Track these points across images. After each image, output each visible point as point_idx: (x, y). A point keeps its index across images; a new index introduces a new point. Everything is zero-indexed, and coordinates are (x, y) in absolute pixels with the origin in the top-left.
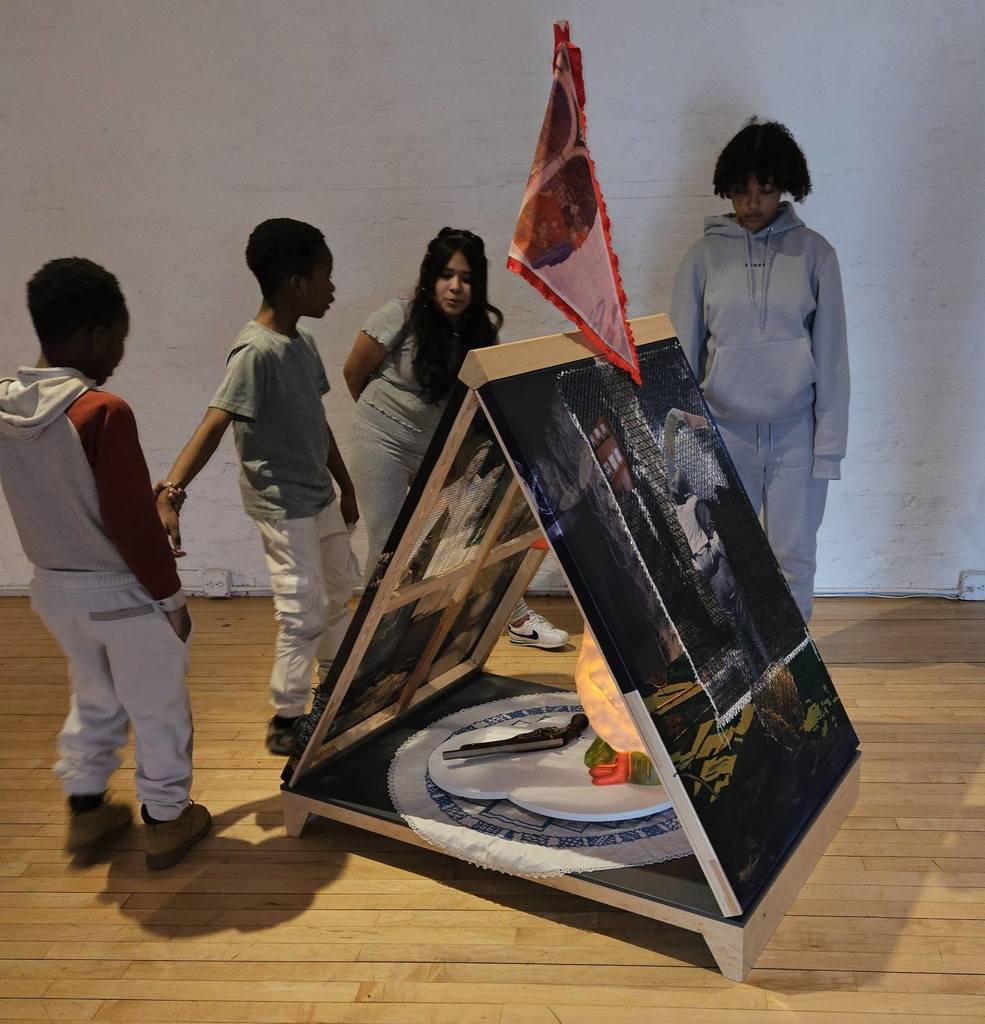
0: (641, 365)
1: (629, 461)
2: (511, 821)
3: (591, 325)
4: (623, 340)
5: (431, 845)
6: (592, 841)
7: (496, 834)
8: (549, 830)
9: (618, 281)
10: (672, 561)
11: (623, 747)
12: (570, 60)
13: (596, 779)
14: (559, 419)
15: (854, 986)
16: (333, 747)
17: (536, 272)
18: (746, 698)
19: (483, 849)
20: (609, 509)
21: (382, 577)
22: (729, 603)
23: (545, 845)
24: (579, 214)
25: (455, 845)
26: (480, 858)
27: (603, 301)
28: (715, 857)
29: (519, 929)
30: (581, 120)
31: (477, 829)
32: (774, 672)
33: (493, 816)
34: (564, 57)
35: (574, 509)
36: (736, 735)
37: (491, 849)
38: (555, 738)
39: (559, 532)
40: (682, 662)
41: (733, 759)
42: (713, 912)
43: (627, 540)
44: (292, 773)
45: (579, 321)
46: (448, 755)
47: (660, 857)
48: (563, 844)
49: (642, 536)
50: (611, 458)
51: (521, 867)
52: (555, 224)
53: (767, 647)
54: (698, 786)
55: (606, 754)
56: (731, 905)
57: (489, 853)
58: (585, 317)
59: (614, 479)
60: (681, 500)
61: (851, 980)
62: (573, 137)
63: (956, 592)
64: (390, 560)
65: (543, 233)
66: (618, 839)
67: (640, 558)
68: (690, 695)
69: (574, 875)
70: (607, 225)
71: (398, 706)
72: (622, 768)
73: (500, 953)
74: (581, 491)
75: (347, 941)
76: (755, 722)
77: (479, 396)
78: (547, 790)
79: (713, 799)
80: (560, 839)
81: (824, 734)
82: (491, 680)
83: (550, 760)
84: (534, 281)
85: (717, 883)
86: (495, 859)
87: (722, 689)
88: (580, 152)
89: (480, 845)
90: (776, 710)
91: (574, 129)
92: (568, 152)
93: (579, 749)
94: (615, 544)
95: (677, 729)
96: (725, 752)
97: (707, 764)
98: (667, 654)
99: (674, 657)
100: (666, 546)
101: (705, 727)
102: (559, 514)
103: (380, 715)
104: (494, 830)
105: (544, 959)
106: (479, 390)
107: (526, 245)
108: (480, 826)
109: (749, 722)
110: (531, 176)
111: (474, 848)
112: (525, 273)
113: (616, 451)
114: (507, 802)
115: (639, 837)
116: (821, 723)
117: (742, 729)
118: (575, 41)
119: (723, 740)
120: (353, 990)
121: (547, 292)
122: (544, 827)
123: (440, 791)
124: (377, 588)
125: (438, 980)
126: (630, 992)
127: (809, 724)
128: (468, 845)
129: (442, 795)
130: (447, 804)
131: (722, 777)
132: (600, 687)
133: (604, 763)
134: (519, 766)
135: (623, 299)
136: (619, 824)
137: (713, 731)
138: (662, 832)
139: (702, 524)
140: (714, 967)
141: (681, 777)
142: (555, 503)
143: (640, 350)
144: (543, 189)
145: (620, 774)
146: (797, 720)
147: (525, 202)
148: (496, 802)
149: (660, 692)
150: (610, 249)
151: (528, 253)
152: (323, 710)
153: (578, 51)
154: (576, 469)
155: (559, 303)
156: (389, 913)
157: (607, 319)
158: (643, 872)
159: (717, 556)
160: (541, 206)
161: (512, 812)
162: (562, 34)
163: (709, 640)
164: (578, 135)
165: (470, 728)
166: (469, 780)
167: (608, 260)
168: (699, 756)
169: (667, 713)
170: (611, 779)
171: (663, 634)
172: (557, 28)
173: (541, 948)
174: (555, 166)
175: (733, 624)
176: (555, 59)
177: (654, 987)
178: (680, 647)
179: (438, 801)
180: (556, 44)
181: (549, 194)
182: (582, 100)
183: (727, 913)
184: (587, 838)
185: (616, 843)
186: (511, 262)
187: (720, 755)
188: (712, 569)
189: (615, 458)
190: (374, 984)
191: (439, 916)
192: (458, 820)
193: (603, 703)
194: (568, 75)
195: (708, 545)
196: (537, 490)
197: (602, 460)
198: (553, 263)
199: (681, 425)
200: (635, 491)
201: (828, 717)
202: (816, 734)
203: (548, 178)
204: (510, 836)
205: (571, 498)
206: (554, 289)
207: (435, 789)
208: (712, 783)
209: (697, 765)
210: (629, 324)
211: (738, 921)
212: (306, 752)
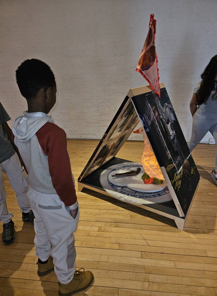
0: (161, 93)
1: (159, 115)
2: (128, 191)
3: (152, 84)
4: (158, 88)
5: (111, 196)
6: (146, 197)
7: (125, 194)
8: (136, 194)
9: (158, 74)
10: (167, 137)
11: (152, 176)
12: (153, 23)
13: (145, 183)
14: (147, 105)
15: (208, 233)
16: (88, 173)
17: (142, 71)
18: (181, 167)
19: (123, 198)
20: (156, 125)
21: (104, 139)
22: (177, 146)
23: (136, 197)
24: (152, 59)
25: (116, 196)
26: (122, 199)
27: (155, 79)
28: (179, 204)
29: (131, 215)
30: (154, 37)
31: (121, 193)
32: (185, 161)
33: (124, 190)
34: (152, 22)
35: (151, 125)
36: (181, 176)
37: (125, 198)
38: (135, 173)
39: (148, 130)
40: (171, 159)
41: (180, 181)
42: (178, 215)
43: (160, 132)
44: (80, 179)
45: (150, 83)
46: (113, 176)
47: (162, 201)
48: (140, 197)
49: (162, 131)
50: (156, 114)
51: (132, 202)
52: (147, 61)
53: (184, 155)
54: (175, 188)
55: (147, 177)
56: (182, 214)
57: (124, 199)
58: (151, 82)
59: (157, 118)
60: (168, 124)
61: (207, 231)
62: (153, 41)
63: (208, 142)
64: (106, 135)
65: (145, 63)
66: (152, 197)
67: (162, 136)
68: (172, 167)
69: (144, 205)
70: (157, 62)
71: (100, 164)
72: (151, 181)
73: (128, 221)
74: (151, 121)
75: (94, 216)
76: (183, 172)
77: (131, 99)
78: (135, 185)
79: (178, 190)
80: (139, 196)
81: (194, 175)
82: (117, 159)
83: (134, 178)
84: (142, 74)
85: (179, 210)
86: (126, 200)
87: (178, 165)
88: (153, 45)
89: (122, 197)
90: (186, 170)
91: (153, 39)
92: (151, 44)
93: (140, 176)
94: (158, 133)
95: (171, 174)
96: (179, 180)
97: (177, 182)
98: (168, 158)
99: (169, 158)
100: (166, 133)
101: (175, 174)
102: (148, 126)
103: (97, 166)
104: (125, 193)
105: (137, 223)
106: (131, 98)
107: (141, 65)
108: (121, 192)
109: (182, 172)
110: (143, 50)
111: (121, 197)
112: (140, 72)
113: (157, 112)
114: (126, 187)
115: (156, 196)
116: (194, 172)
117: (181, 174)
118: (155, 18)
119: (179, 177)
120: (97, 228)
121: (144, 77)
122: (135, 193)
123: (111, 183)
124: (103, 141)
125: (116, 227)
126: (158, 232)
127: (192, 173)
128: (119, 196)
129: (112, 185)
130: (113, 187)
131: (179, 185)
132: (148, 163)
133: (146, 179)
134: (127, 179)
135: (159, 78)
136: (151, 193)
137: (177, 175)
138: (161, 195)
139: (172, 129)
140: (176, 227)
141: (173, 186)
142: (147, 124)
143: (161, 89)
144: (146, 53)
145: (151, 182)
146: (190, 172)
147: (141, 55)
148: (124, 187)
149: (168, 167)
150: (157, 67)
151: (141, 67)
152: (88, 166)
153: (155, 21)
154: (150, 116)
155: (147, 79)
156: (102, 210)
157: (155, 83)
158: (159, 205)
159: (175, 136)
160: (145, 57)
161: (127, 189)
162: (152, 16)
163: (175, 154)
164: (154, 41)
165: (115, 170)
166: (117, 181)
167: (157, 69)
168: (175, 181)
169: (169, 171)
170: (149, 183)
171: (167, 153)
172: (151, 15)
173: (136, 220)
174: (149, 47)
175: (178, 151)
176: (150, 23)
177: (163, 231)
178: (170, 156)
179: (111, 186)
180: (151, 19)
181: (147, 54)
182: (155, 33)
183: (181, 216)
184: (145, 196)
185: (151, 197)
186: (137, 69)
187: (178, 180)
188: (174, 138)
189: (157, 114)
190: (102, 227)
191: (113, 211)
192: (116, 190)
193: (148, 167)
194: (153, 26)
195: (173, 133)
196: (144, 121)
197: (155, 114)
198: (146, 70)
199: (167, 106)
200: (160, 121)
201: (195, 171)
202: (193, 174)
203: (147, 50)
204: (128, 195)
205: (150, 123)
206: (146, 76)
207: (110, 183)
208: (178, 187)
209: (175, 182)
210: (159, 84)
211: (183, 218)
212: (84, 175)
